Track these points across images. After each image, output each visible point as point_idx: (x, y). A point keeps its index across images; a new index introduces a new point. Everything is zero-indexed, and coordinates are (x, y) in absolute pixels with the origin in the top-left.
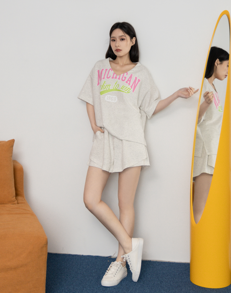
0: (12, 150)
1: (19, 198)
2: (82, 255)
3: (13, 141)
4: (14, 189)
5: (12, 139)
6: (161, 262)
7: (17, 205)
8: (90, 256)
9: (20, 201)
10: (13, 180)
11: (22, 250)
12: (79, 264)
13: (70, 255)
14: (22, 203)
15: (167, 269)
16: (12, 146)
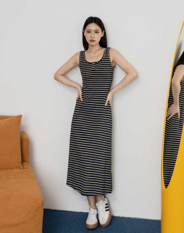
0: (20, 124)
1: (25, 164)
2: (76, 212)
3: (21, 116)
4: (20, 156)
5: (20, 114)
6: (139, 219)
7: (23, 170)
8: (82, 212)
9: (25, 167)
10: (20, 149)
11: (22, 210)
12: (72, 220)
13: (66, 211)
14: (27, 168)
15: (143, 226)
16: (20, 121)
